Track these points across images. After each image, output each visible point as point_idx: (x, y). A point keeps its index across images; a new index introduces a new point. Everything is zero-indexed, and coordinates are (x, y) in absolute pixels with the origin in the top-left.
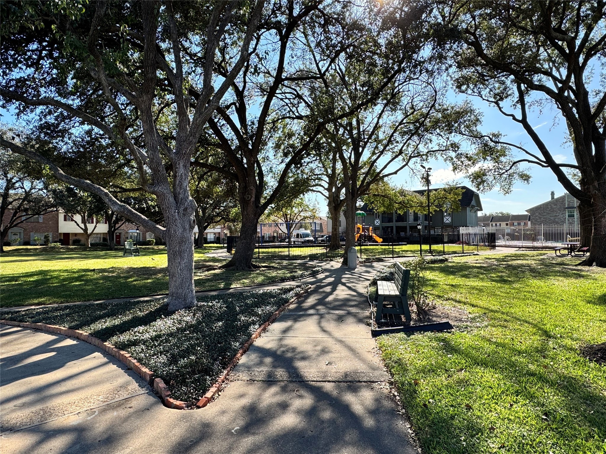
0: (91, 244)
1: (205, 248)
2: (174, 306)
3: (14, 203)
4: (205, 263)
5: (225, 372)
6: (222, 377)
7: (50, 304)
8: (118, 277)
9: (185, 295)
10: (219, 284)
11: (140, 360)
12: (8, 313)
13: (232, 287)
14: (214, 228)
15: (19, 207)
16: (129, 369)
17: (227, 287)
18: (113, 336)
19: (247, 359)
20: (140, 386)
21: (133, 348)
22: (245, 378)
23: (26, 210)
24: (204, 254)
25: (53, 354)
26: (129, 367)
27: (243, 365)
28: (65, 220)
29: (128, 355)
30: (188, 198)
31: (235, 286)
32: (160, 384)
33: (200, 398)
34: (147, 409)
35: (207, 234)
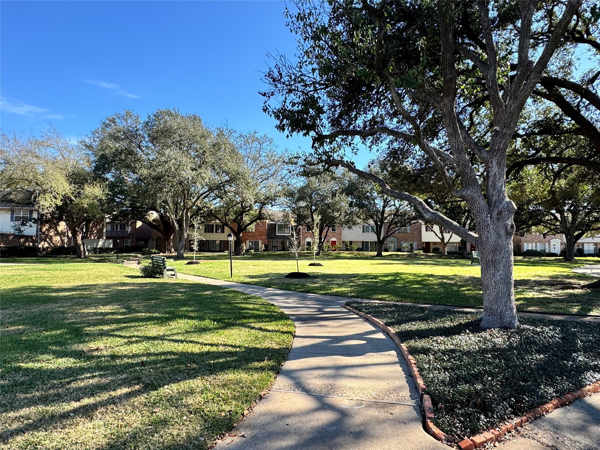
0: (447, 252)
1: (576, 262)
2: (487, 322)
3: (388, 218)
4: (564, 280)
5: (517, 420)
6: (509, 424)
7: (389, 301)
8: (455, 285)
9: (501, 313)
10: (572, 307)
11: (421, 370)
12: (355, 303)
13: (591, 313)
14: (592, 236)
15: (392, 221)
16: (410, 376)
17: (583, 313)
18: (411, 340)
19: (561, 416)
20: (411, 396)
21: (422, 356)
22: (545, 441)
23: (396, 223)
24: (571, 268)
25: (364, 342)
26: (411, 374)
27: (550, 422)
28: (427, 230)
29: (413, 361)
30: (503, 200)
31: (597, 314)
32: (428, 402)
33: (466, 438)
34: (404, 422)
35: (583, 244)
